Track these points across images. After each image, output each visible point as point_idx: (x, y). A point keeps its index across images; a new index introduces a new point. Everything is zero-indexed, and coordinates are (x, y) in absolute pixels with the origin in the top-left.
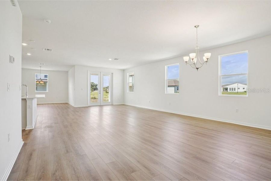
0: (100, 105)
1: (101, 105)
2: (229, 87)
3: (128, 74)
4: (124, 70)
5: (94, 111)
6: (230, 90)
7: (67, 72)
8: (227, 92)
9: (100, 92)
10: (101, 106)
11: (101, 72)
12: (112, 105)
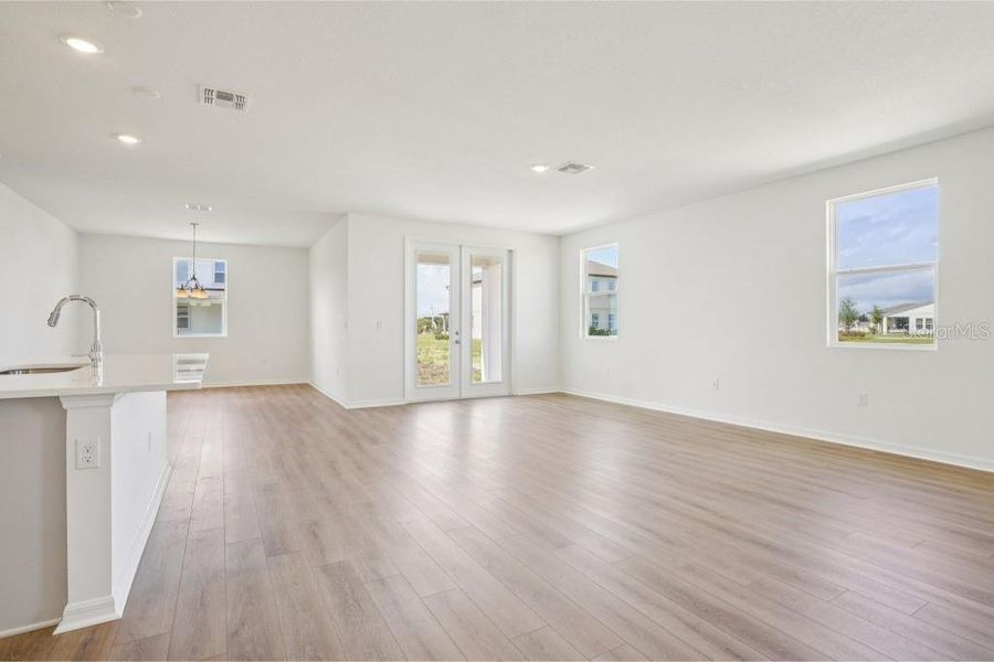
0: (457, 396)
1: (464, 396)
2: (912, 315)
3: (581, 252)
4: (558, 239)
5: (432, 428)
6: (919, 327)
7: (306, 251)
8: (907, 334)
9: (457, 337)
10: (464, 402)
11: (460, 247)
12: (511, 396)
